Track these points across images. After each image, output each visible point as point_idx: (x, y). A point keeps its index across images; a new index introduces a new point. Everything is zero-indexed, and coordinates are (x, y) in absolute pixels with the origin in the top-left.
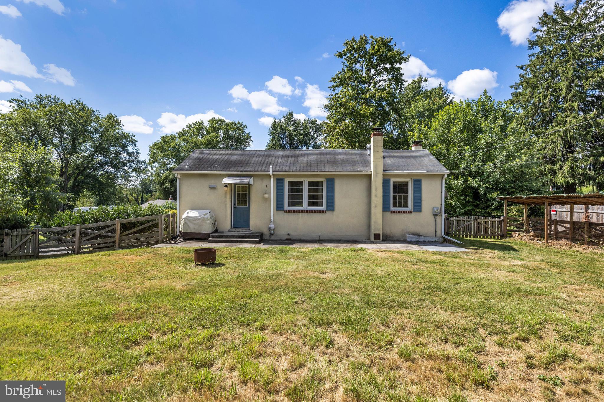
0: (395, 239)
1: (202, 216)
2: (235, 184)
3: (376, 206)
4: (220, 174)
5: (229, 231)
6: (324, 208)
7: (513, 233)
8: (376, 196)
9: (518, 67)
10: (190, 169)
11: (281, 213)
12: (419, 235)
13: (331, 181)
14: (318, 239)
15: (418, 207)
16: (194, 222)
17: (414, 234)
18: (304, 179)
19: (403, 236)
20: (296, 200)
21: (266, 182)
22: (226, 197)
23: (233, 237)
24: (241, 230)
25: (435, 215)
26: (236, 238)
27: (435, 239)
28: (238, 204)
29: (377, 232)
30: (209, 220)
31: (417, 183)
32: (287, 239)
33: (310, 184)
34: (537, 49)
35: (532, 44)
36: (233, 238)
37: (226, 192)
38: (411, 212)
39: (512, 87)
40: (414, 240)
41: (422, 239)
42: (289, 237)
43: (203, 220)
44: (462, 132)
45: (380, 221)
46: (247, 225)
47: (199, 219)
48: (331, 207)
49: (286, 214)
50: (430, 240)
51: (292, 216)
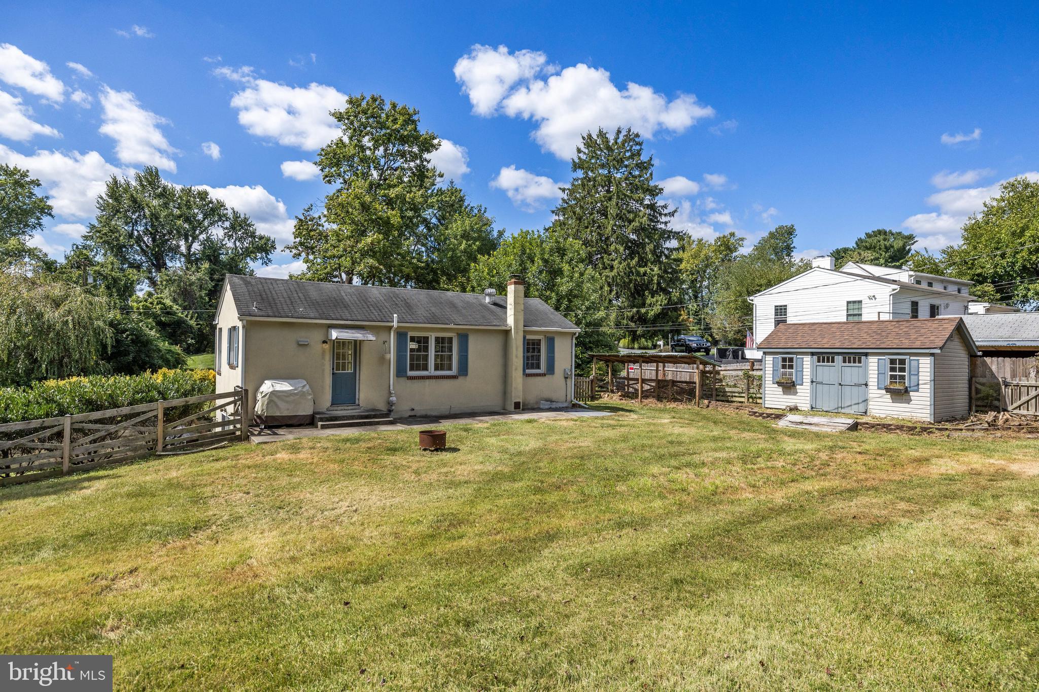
0: (529, 407)
1: (300, 389)
2: (355, 341)
3: (516, 369)
4: (316, 324)
5: (328, 410)
6: (454, 372)
7: (602, 393)
8: (517, 357)
9: (560, 189)
10: (261, 313)
11: (403, 380)
12: (552, 401)
13: (464, 337)
14: (447, 413)
15: (551, 369)
16: (288, 399)
17: (547, 400)
18: (431, 334)
19: (537, 403)
20: (419, 362)
21: (383, 337)
22: (323, 358)
23: (353, 417)
24: (346, 408)
25: (566, 378)
26: (357, 419)
27: (565, 405)
28: (338, 369)
29: (517, 400)
30: (310, 394)
31: (551, 341)
32: (410, 416)
33: (437, 339)
34: (580, 174)
35: (576, 166)
36: (353, 419)
37: (324, 352)
38: (544, 375)
39: (553, 212)
40: (547, 407)
41: (554, 406)
42: (413, 413)
43: (302, 395)
44: (541, 272)
45: (520, 387)
46: (352, 400)
47: (296, 394)
48: (464, 370)
49: (409, 382)
50: (561, 405)
51: (417, 384)
